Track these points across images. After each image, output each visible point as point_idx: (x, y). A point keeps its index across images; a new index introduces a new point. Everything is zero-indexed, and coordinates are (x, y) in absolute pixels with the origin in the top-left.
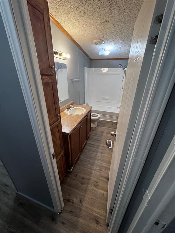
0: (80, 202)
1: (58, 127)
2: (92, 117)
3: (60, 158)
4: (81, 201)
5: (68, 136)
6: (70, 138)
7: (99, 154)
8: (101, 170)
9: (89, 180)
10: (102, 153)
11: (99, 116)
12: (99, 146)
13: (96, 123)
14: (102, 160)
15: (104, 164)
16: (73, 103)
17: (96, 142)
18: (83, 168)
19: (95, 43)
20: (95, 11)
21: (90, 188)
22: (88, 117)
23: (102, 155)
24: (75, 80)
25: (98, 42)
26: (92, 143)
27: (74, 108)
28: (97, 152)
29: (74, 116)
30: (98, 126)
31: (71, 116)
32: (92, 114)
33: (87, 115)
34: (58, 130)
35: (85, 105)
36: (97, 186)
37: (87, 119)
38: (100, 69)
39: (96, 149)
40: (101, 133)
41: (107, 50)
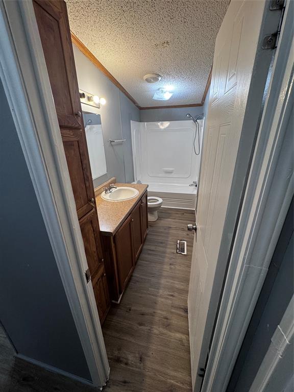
0: (141, 361)
1: (91, 222)
2: (148, 203)
3: (99, 279)
4: (141, 359)
5: (110, 237)
6: (114, 242)
7: (166, 267)
8: (172, 296)
9: (153, 316)
10: (171, 264)
11: (160, 200)
12: (164, 252)
13: (156, 213)
14: (173, 278)
15: (177, 284)
16: (115, 180)
17: (160, 246)
18: (140, 295)
19: (147, 80)
20: (145, 26)
21: (155, 331)
22: (142, 202)
23: (171, 268)
24: (115, 141)
25: (151, 78)
26: (153, 248)
27: (118, 188)
28: (162, 263)
29: (118, 202)
30: (159, 218)
31: (113, 204)
32: (148, 198)
33: (140, 200)
34: (93, 227)
35: (135, 183)
36: (168, 326)
37: (140, 207)
38: (155, 123)
39: (161, 258)
40: (165, 229)
41: (166, 91)
